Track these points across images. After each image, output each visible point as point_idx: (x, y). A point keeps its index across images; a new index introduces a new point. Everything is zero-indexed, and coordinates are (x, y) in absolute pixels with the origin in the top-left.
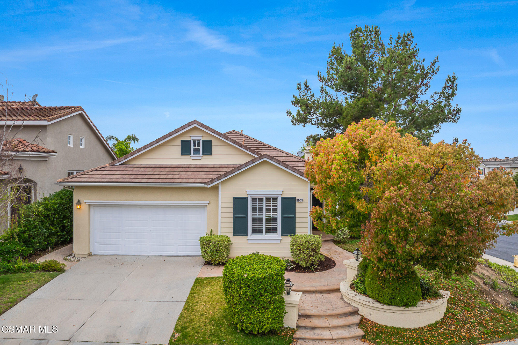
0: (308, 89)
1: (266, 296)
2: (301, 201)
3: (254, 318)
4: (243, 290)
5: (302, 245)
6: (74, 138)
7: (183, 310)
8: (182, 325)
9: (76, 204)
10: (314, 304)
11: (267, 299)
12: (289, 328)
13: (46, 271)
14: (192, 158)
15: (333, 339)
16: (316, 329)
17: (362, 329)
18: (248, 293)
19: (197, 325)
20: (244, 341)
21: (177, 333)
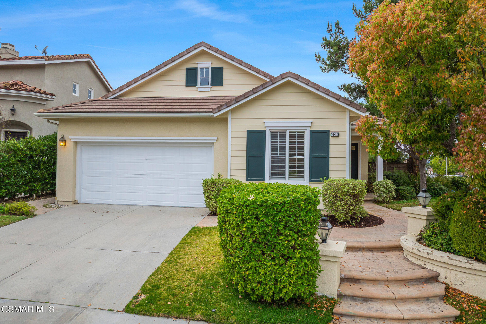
0: (340, 31)
1: (287, 236)
2: (337, 136)
3: (266, 274)
4: (246, 224)
5: (339, 189)
6: (80, 87)
7: (162, 263)
8: (155, 282)
9: (59, 140)
10: (363, 263)
11: (289, 241)
12: (326, 297)
13: (13, 214)
14: (199, 90)
15: (403, 319)
16: (370, 301)
17: (452, 305)
18: (255, 229)
19: (177, 284)
20: (248, 313)
21: (143, 295)
